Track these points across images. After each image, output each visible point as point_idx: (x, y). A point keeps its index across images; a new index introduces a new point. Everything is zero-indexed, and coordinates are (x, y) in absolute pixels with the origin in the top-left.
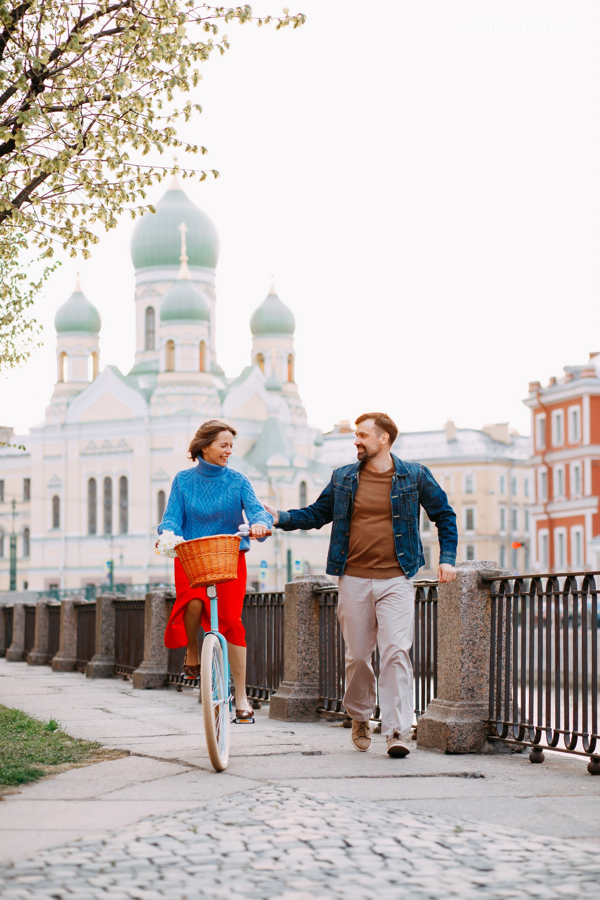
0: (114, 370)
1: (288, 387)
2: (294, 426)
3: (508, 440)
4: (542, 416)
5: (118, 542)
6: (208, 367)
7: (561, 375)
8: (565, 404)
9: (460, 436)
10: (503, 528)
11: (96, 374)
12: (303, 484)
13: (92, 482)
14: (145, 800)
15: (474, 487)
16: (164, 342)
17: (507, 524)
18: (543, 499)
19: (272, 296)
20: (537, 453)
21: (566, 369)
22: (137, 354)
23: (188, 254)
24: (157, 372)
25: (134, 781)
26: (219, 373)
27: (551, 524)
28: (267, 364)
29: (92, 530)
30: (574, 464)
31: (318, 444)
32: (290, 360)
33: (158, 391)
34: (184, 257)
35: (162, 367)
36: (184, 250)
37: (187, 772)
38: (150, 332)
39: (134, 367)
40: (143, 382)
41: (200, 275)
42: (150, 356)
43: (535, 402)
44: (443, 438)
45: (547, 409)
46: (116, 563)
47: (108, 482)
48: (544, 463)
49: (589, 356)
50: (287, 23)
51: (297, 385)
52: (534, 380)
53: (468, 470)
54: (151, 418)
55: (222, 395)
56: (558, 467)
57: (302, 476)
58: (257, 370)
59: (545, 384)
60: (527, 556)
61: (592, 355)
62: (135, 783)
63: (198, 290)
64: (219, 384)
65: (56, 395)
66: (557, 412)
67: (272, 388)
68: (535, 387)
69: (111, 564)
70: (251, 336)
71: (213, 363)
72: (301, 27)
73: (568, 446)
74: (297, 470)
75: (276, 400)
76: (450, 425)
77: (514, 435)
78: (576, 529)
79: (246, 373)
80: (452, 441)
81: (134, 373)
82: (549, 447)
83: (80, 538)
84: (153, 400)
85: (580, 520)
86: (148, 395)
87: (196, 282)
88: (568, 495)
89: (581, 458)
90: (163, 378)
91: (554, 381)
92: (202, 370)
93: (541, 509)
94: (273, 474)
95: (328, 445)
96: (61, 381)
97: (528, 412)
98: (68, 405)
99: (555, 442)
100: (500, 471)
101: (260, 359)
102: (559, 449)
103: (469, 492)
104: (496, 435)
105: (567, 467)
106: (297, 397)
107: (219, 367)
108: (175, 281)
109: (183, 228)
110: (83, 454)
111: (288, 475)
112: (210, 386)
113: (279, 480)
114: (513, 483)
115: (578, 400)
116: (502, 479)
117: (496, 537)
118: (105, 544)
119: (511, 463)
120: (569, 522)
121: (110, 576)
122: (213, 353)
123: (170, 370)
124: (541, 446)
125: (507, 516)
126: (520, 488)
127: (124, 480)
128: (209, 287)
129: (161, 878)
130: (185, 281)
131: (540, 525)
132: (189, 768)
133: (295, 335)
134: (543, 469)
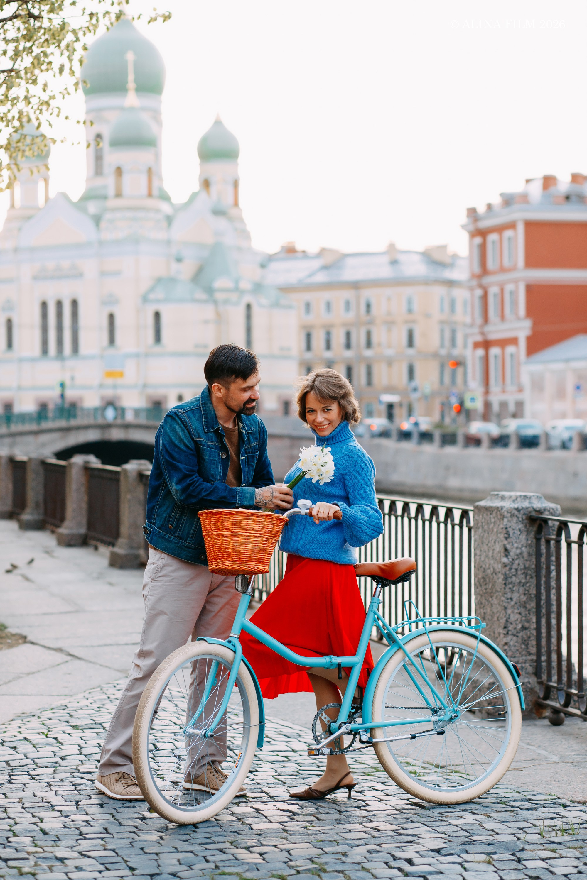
0: (64, 196)
1: (233, 212)
2: (239, 249)
3: (448, 260)
4: (478, 240)
5: (70, 363)
6: (155, 192)
7: (496, 201)
8: (500, 229)
9: (401, 258)
10: (442, 346)
11: (47, 199)
12: (249, 307)
13: (44, 305)
14: (24, 695)
15: (416, 307)
16: (113, 169)
17: (447, 343)
18: (479, 320)
19: (218, 123)
20: (473, 276)
21: (502, 195)
22: (88, 180)
23: (136, 81)
24: (105, 198)
25: (21, 673)
26: (165, 197)
27: (486, 344)
28: (214, 189)
29: (45, 351)
30: (509, 287)
31: (263, 266)
32: (236, 184)
33: (108, 216)
34: (131, 85)
35: (111, 192)
36: (131, 77)
37: (67, 662)
38: (99, 158)
39: (85, 193)
40: (92, 208)
41: (148, 101)
42: (99, 182)
43: (471, 228)
44: (385, 259)
45: (482, 233)
46: (68, 383)
47: (59, 304)
48: (481, 286)
49: (524, 182)
50: (155, 19)
51: (241, 210)
52: (471, 206)
53: (408, 291)
54: (101, 243)
55: (169, 220)
56: (493, 290)
57: (247, 298)
58: (203, 195)
59: (481, 209)
60: (465, 374)
61: (528, 181)
62: (21, 675)
63: (145, 117)
64: (166, 208)
65: (9, 220)
66: (493, 237)
67: (218, 212)
68: (472, 212)
69: (62, 385)
70: (197, 160)
71: (161, 190)
72: (168, 22)
73: (503, 270)
74: (242, 292)
75: (222, 223)
76: (392, 247)
77: (455, 256)
78: (510, 349)
79: (194, 197)
80: (394, 262)
81: (85, 198)
82: (484, 271)
83: (33, 360)
84: (103, 224)
85: (514, 341)
86: (97, 220)
87: (144, 109)
88: (503, 317)
89: (516, 281)
90: (112, 203)
91: (489, 207)
92: (150, 195)
93: (476, 330)
94: (219, 296)
95: (274, 266)
96: (13, 206)
97: (465, 236)
98: (20, 229)
99: (491, 264)
100: (439, 291)
101: (206, 184)
102: (494, 273)
103: (410, 311)
104: (437, 256)
105: (502, 290)
106: (241, 220)
107: (166, 192)
108: (122, 109)
109: (130, 57)
110: (35, 278)
111: (234, 297)
112: (158, 211)
113: (226, 302)
114: (453, 303)
115: (512, 226)
116: (442, 300)
117: (435, 355)
118: (56, 365)
119: (451, 283)
120: (503, 343)
121: (62, 396)
122: (161, 179)
123: (119, 195)
124: (477, 269)
125: (447, 335)
126: (459, 308)
127: (75, 303)
128: (156, 115)
129: (10, 782)
130: (132, 109)
131: (476, 345)
132: (69, 658)
133: (240, 160)
134: (479, 292)
